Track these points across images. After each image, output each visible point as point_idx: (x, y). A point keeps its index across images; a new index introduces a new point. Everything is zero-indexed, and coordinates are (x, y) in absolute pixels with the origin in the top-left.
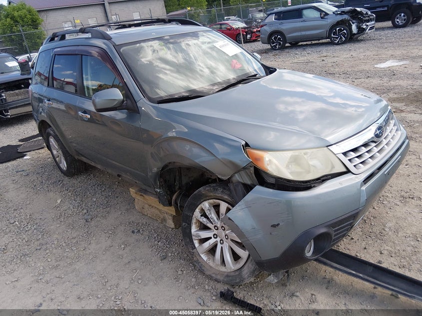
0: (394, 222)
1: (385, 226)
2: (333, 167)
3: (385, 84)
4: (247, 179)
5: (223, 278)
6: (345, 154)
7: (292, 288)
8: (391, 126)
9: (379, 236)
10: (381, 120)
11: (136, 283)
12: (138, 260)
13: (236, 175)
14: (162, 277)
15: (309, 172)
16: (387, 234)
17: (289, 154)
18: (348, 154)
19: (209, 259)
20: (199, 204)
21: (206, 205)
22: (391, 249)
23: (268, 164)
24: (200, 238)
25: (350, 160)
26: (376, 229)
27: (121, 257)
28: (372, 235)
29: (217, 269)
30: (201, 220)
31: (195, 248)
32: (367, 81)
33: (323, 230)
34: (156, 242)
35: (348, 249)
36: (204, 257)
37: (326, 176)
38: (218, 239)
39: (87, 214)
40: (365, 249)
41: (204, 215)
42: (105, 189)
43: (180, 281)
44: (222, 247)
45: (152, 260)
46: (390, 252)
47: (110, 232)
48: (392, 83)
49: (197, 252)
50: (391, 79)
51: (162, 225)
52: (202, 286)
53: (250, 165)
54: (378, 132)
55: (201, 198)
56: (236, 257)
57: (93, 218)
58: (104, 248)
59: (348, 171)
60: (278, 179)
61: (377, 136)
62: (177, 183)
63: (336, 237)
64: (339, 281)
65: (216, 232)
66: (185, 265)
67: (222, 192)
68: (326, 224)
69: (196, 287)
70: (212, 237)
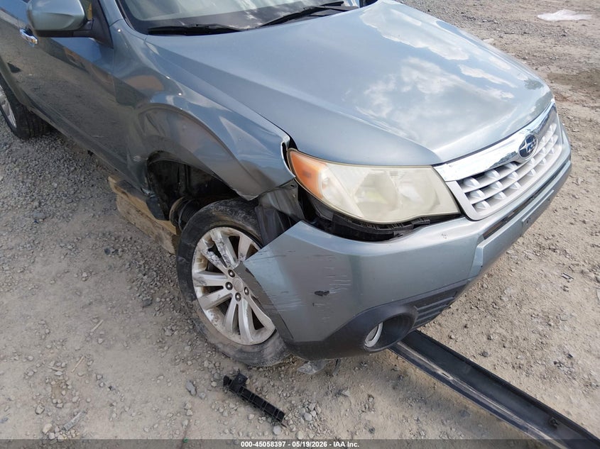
0: (519, 287)
1: (502, 292)
2: (437, 203)
3: (548, 49)
4: (286, 205)
5: (234, 353)
6: (461, 182)
7: (340, 380)
8: (550, 136)
9: (491, 308)
10: (535, 125)
11: (94, 342)
12: (106, 302)
13: (269, 195)
14: (137, 337)
15: (393, 207)
16: (504, 307)
17: (364, 172)
18: (467, 183)
19: (217, 318)
20: (207, 231)
21: (217, 234)
22: (504, 333)
23: (324, 186)
24: (204, 285)
25: (468, 194)
26: (489, 297)
27: (78, 293)
28: (481, 304)
29: (227, 336)
30: (209, 257)
31: (196, 298)
32: (521, 39)
33: (400, 311)
34: (140, 275)
35: (440, 324)
36: (209, 315)
37: (423, 218)
38: (233, 292)
39: (39, 209)
40: (466, 327)
41: (213, 249)
42: (75, 169)
43: (166, 348)
44: (237, 305)
45: (128, 306)
46: (503, 338)
47: (70, 247)
48: (559, 49)
49: (199, 304)
50: (558, 41)
51: (156, 245)
52: (199, 360)
53: (291, 183)
54: (526, 146)
55: (210, 222)
56: (257, 325)
57: (46, 218)
58: (54, 273)
59: (461, 214)
60: (338, 215)
61: (524, 153)
62: (182, 183)
63: (420, 320)
64: (414, 377)
65: (230, 280)
66: (180, 320)
67: (245, 218)
68: (407, 301)
69: (189, 363)
70: (225, 287)
